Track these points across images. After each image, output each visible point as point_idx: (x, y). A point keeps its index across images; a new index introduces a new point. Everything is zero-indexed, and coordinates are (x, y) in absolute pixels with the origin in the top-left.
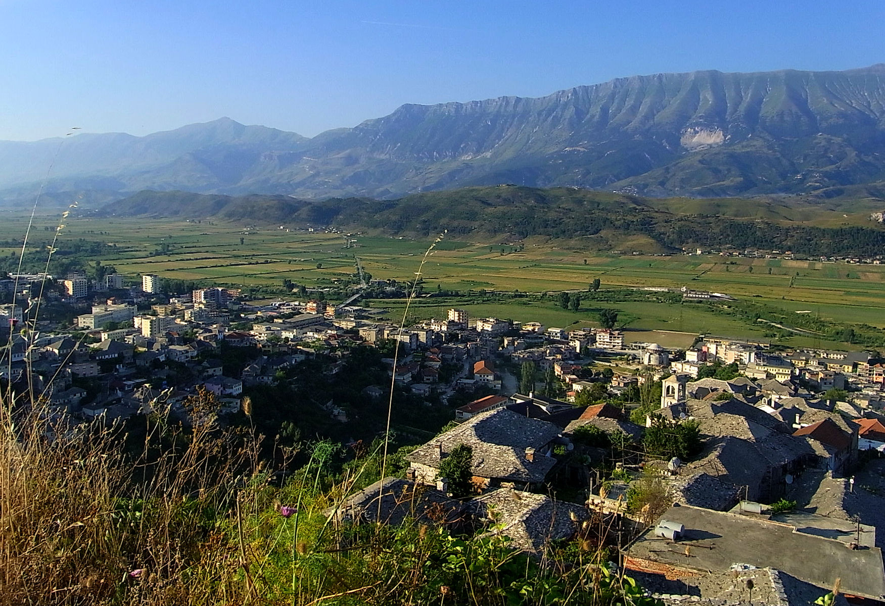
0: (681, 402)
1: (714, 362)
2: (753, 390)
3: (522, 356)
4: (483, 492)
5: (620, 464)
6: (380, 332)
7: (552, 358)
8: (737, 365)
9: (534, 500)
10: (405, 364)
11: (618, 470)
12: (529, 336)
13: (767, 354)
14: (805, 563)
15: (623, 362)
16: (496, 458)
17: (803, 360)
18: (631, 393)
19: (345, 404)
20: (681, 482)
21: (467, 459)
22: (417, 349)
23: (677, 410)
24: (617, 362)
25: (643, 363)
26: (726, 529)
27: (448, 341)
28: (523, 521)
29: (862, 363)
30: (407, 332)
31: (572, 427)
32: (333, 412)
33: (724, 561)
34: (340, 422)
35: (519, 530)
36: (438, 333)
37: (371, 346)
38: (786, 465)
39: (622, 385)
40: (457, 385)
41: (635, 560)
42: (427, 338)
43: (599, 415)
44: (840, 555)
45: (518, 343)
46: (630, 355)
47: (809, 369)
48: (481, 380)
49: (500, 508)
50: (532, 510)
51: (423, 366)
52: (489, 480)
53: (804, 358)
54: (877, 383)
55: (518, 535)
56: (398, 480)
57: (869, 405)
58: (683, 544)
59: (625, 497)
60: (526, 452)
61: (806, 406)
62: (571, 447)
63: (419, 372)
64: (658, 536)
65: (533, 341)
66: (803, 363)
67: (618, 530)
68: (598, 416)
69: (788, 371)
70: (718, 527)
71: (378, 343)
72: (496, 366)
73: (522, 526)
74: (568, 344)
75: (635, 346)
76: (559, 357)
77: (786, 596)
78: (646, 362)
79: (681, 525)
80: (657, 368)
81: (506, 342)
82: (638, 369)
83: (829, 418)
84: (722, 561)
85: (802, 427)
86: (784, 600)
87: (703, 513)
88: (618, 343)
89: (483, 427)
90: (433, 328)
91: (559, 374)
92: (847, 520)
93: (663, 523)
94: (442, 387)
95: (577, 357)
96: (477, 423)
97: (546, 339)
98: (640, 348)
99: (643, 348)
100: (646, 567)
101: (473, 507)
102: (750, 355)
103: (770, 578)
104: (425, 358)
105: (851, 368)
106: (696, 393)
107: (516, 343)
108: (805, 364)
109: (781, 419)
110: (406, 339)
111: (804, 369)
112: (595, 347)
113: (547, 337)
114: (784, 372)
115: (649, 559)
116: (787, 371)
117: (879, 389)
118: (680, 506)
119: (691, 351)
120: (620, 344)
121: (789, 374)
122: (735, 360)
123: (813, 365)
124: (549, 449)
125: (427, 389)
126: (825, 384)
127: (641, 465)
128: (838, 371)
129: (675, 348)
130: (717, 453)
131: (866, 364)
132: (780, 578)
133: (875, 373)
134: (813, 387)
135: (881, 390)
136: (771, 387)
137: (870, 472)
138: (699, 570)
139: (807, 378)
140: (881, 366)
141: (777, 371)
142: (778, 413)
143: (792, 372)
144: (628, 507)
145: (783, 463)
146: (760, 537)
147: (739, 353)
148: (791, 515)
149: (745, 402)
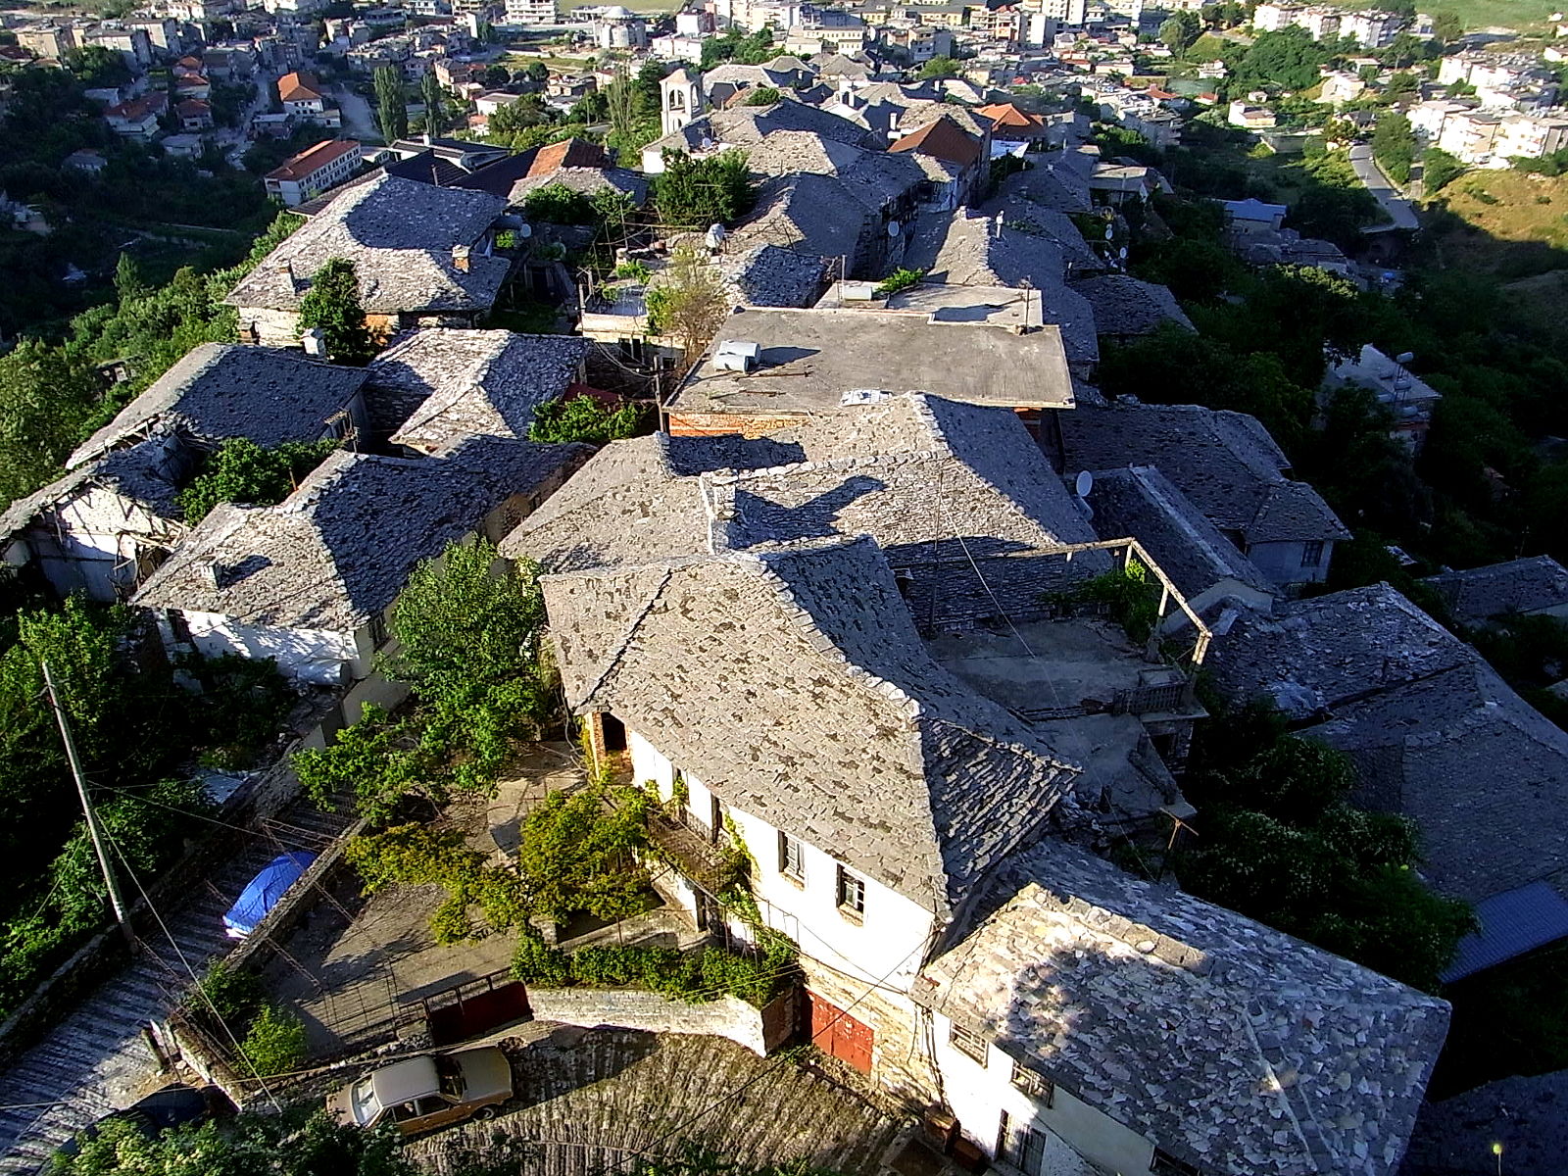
0: (700, 118)
1: (728, 30)
2: (808, 78)
3: (367, 56)
4: (390, 342)
5: (623, 250)
6: (64, 34)
7: (427, 53)
8: (770, 33)
9: (491, 342)
10: (137, 97)
11: (621, 263)
12: (373, 13)
13: (818, 7)
14: (953, 369)
15: (564, 47)
16: (399, 274)
17: (881, 12)
18: (590, 108)
19: (36, 196)
20: (734, 266)
21: (349, 287)
22: (154, 63)
23: (696, 133)
24: (552, 50)
25: (599, 46)
26: (825, 338)
27: (214, 39)
28: (480, 383)
29: (977, 7)
30: (122, 29)
31: (520, 192)
32: (14, 217)
33: (830, 392)
34: (36, 237)
35: (476, 400)
36: (187, 24)
37: (54, 68)
38: (887, 206)
39: (568, 92)
40: (253, 128)
41: (689, 417)
42: (167, 38)
43: (567, 164)
44: (1002, 346)
45: (355, 30)
46: (574, 33)
47: (892, 28)
48: (298, 112)
49: (431, 367)
50: (491, 361)
51: (176, 99)
52: (397, 317)
53: (883, 8)
54: (1001, 39)
55: (476, 410)
56: (230, 349)
57: (991, 78)
58: (761, 375)
59: (645, 308)
60: (454, 255)
61: (902, 96)
62: (526, 230)
63: (171, 111)
64: (719, 370)
65: (384, 22)
66: (882, 17)
67: (653, 373)
68: (563, 165)
69: (858, 34)
70: (812, 336)
71: (67, 58)
72: (321, 81)
73: (479, 392)
74: (453, 23)
75: (581, 15)
76: (440, 49)
77: (941, 433)
78: (605, 44)
79: (755, 345)
80: (629, 53)
81: (331, 31)
82: (592, 59)
83: (947, 115)
84: (827, 392)
85: (903, 136)
86: (940, 441)
87: (783, 316)
88: (548, 12)
89: (361, 218)
90: (174, 16)
91: (448, 84)
92: (994, 284)
93: (725, 347)
94: (224, 137)
95: (475, 46)
96: (349, 213)
97: (409, 17)
98: (590, 18)
99: (597, 17)
100: (708, 426)
101: (380, 373)
102: (791, 12)
103: (915, 409)
104: (174, 82)
105: (960, 16)
106: (712, 96)
107: (351, 31)
108: (887, 17)
109: (866, 126)
110: (124, 44)
111: (883, 29)
112: (505, 24)
113: (409, 13)
114: (852, 38)
115: (712, 411)
116: (856, 33)
117: (1004, 50)
118: (744, 310)
119: (686, 13)
120: (553, 13)
121: (859, 41)
122: (767, 24)
123: (898, 20)
124: (488, 242)
125: (197, 145)
126: (920, 50)
127: (657, 245)
128: (939, 26)
129: (654, 11)
130: (782, 205)
131: (983, 8)
132: (929, 406)
133: (998, 22)
134: (902, 59)
135: (1009, 51)
136: (836, 67)
137: (1011, 196)
138: (793, 414)
139: (890, 44)
140: (1008, 9)
141: (840, 37)
142: (860, 116)
143: (865, 35)
144: (652, 324)
145: (883, 204)
146: (879, 341)
147: (773, 11)
148: (913, 293)
149: (800, 101)
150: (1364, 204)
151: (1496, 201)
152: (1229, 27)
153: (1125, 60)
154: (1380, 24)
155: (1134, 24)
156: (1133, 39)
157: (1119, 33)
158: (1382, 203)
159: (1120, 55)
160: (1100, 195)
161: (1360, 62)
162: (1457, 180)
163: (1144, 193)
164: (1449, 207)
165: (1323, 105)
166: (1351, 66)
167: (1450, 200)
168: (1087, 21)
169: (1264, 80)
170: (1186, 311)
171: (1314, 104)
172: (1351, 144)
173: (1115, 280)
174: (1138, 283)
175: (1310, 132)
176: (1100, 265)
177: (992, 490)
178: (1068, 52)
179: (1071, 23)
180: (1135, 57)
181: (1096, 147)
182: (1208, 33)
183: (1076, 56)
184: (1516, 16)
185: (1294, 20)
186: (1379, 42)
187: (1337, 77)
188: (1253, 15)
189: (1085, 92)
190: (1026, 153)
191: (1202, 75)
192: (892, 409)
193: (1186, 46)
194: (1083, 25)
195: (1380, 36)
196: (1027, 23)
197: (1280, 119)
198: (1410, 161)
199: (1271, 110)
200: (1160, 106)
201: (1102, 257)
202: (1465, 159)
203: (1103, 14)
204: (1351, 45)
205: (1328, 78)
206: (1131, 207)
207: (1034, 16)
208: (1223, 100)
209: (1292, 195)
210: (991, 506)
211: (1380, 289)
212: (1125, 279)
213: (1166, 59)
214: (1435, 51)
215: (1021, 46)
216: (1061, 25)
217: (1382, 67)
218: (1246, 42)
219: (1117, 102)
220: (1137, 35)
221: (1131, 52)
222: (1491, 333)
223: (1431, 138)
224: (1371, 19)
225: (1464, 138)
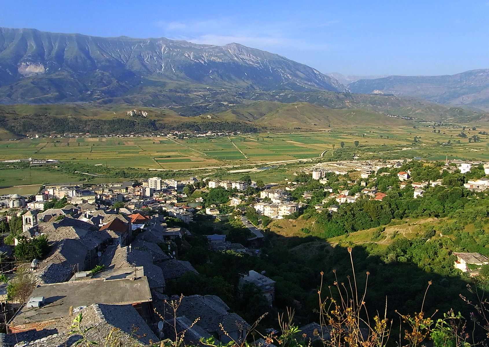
0: (35, 226)
1: (52, 199)
2: (76, 211)
8: (66, 198)
13: (82, 190)
14: (112, 295)
17: (101, 190)
18: (3, 227)
20: (41, 272)
23: (33, 231)
25: (9, 207)
26: (68, 291)
29: (130, 187)
33: (69, 309)
44: (128, 285)
47: (104, 194)
53: (101, 189)
54: (138, 195)
57: (135, 207)
58: (45, 307)
59: (6, 291)
61: (105, 214)
64: (29, 308)
67: (4, 313)
69: (94, 197)
70: (64, 291)
75: (3, 198)
77: (103, 316)
78: (11, 206)
79: (43, 297)
80: (19, 209)
82: (6, 212)
83: (117, 218)
85: (104, 225)
86: (103, 319)
87: (54, 286)
92: (130, 267)
93: (32, 300)
98: (6, 199)
99: (8, 198)
100: (24, 328)
102: (73, 192)
103: (95, 309)
105: (125, 190)
106: (44, 219)
108: (102, 192)
109: (92, 223)
111: (102, 195)
114: (92, 198)
115: (25, 323)
117: (139, 199)
118: (40, 286)
119: (39, 195)
121: (95, 199)
122: (65, 196)
123: (106, 192)
126: (113, 200)
127: (14, 269)
128: (119, 193)
129: (29, 195)
130: (59, 250)
131: (131, 187)
132: (100, 307)
133: (136, 191)
134: (107, 203)
135: (140, 199)
136: (85, 207)
137: (138, 240)
138: (55, 319)
139: (104, 199)
140: (139, 187)
141: (88, 198)
142: (90, 221)
143: (96, 197)
144: (9, 296)
145: (96, 247)
146: (87, 289)
147: (67, 192)
148: (102, 273)
149: (73, 218)
150: (247, 232)
151: (282, 227)
152: (202, 188)
153: (174, 199)
154: (242, 184)
155: (175, 189)
156: (176, 193)
157: (172, 191)
158: (252, 231)
159: (173, 198)
160: (167, 237)
161: (239, 194)
162: (271, 223)
163: (180, 235)
164: (270, 230)
165: (232, 207)
166: (237, 196)
167: (270, 228)
168: (162, 189)
169: (215, 201)
170: (195, 268)
171: (229, 207)
172: (241, 216)
173: (171, 261)
174: (179, 261)
175: (229, 214)
176: (168, 257)
177: (121, 332)
178: (157, 198)
179: (157, 190)
180: (177, 198)
181: (166, 224)
182: (197, 190)
183: (160, 199)
184: (277, 180)
185: (220, 185)
186: (243, 189)
187: (234, 199)
188: (208, 184)
189: (164, 209)
190: (144, 227)
191: (197, 201)
192: (87, 311)
193: (191, 194)
194: (161, 190)
195: (243, 187)
196: (144, 190)
197: (220, 212)
198: (258, 219)
199: (218, 209)
200: (186, 211)
201: (168, 255)
202: (273, 217)
203: (166, 187)
204: (236, 189)
205: (232, 199)
206: (177, 239)
207: (146, 188)
208: (204, 208)
209: (227, 232)
210: (121, 337)
211: (256, 255)
212: (175, 261)
213: (186, 197)
214: (258, 190)
215: (143, 197)
216: (155, 190)
217: (245, 195)
218: (208, 191)
219: (173, 210)
220: (177, 192)
221: (176, 196)
222: (289, 263)
223: (262, 212)
224: (240, 183)
225: (270, 212)
